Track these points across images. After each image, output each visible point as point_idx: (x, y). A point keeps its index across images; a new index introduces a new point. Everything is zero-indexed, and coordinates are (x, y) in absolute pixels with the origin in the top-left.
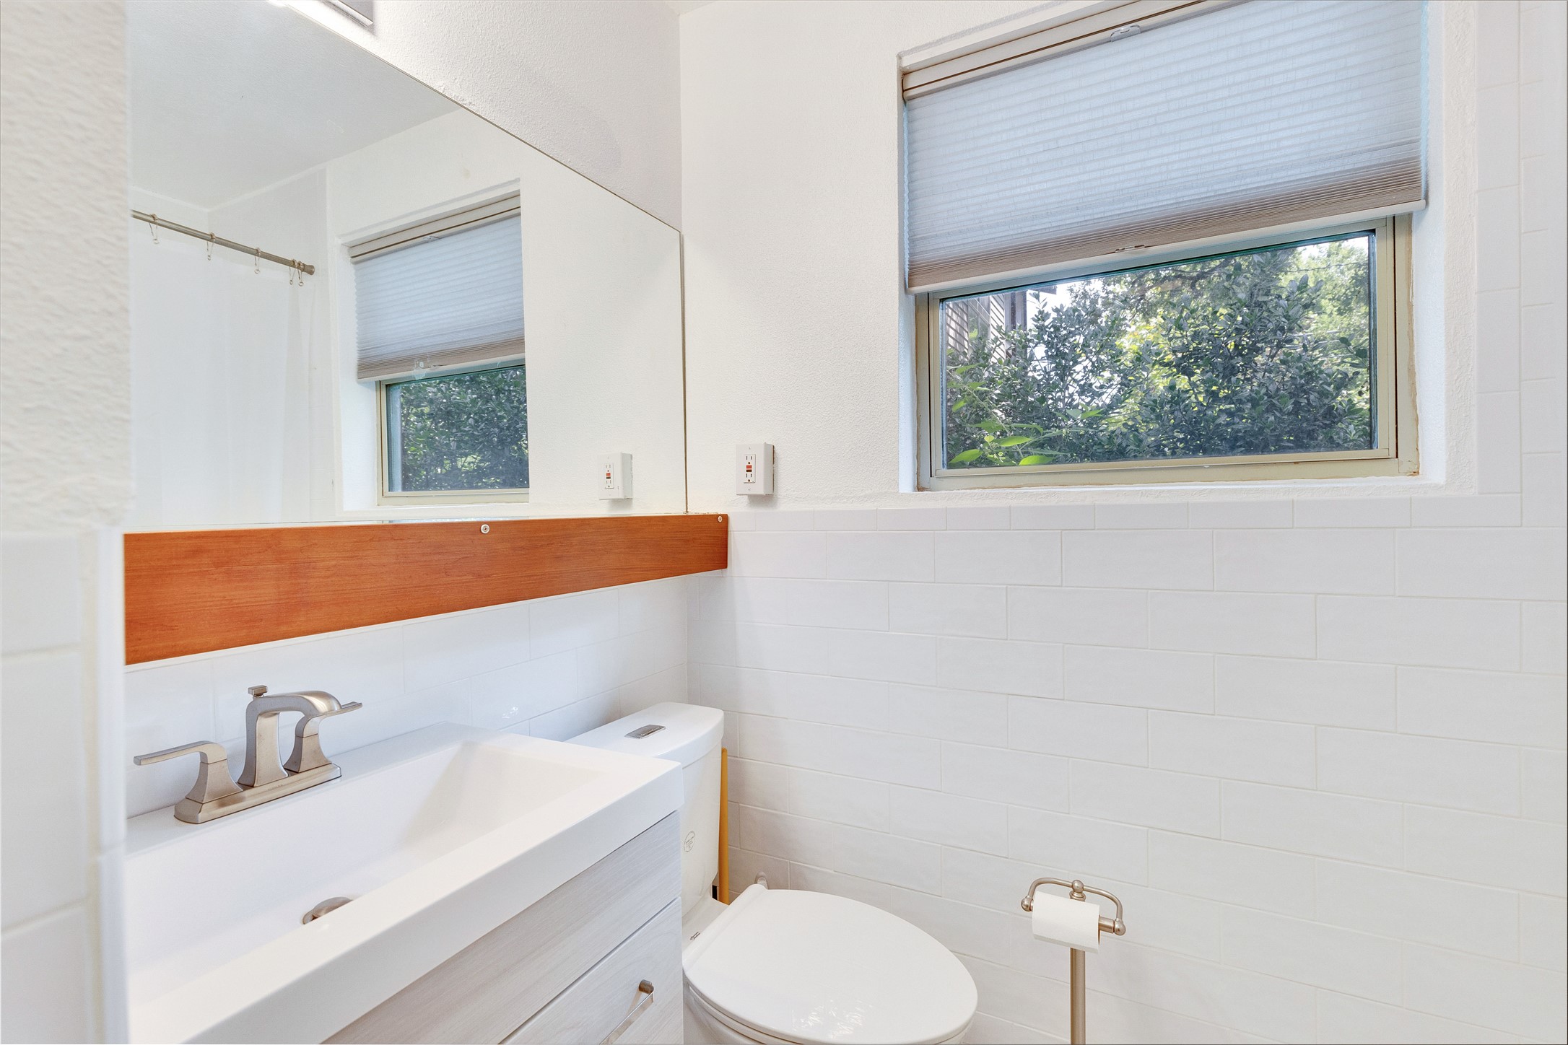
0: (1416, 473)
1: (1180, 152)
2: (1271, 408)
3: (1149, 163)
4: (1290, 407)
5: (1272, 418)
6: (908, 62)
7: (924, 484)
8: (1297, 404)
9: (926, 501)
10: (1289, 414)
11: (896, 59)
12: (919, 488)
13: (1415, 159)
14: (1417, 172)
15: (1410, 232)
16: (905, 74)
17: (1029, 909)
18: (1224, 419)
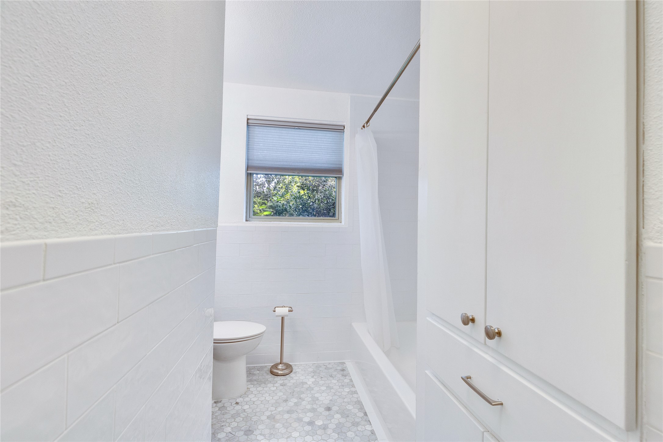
0: (341, 222)
1: (306, 155)
2: (322, 202)
3: (300, 156)
4: (326, 202)
5: (322, 205)
6: (249, 117)
7: (247, 220)
8: (327, 201)
9: (248, 224)
10: (326, 204)
11: (246, 116)
12: (246, 221)
13: (341, 168)
14: (342, 170)
15: (341, 179)
16: (248, 119)
17: (275, 311)
18: (311, 204)
